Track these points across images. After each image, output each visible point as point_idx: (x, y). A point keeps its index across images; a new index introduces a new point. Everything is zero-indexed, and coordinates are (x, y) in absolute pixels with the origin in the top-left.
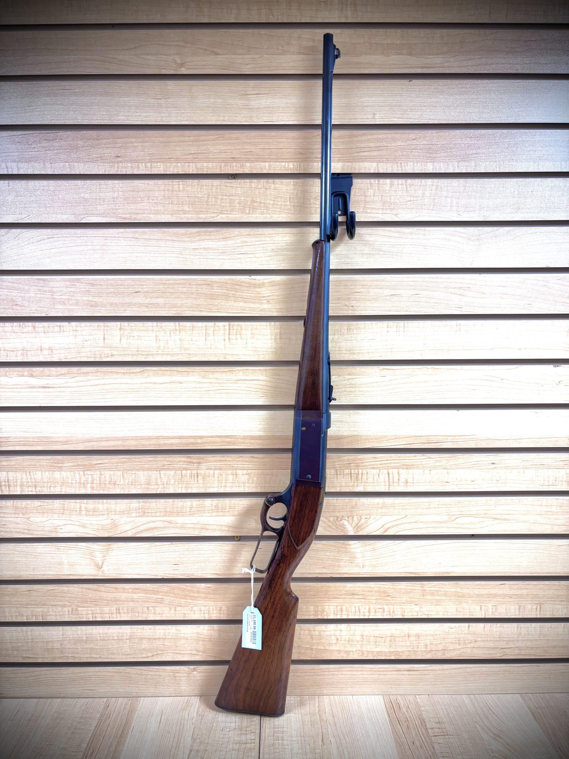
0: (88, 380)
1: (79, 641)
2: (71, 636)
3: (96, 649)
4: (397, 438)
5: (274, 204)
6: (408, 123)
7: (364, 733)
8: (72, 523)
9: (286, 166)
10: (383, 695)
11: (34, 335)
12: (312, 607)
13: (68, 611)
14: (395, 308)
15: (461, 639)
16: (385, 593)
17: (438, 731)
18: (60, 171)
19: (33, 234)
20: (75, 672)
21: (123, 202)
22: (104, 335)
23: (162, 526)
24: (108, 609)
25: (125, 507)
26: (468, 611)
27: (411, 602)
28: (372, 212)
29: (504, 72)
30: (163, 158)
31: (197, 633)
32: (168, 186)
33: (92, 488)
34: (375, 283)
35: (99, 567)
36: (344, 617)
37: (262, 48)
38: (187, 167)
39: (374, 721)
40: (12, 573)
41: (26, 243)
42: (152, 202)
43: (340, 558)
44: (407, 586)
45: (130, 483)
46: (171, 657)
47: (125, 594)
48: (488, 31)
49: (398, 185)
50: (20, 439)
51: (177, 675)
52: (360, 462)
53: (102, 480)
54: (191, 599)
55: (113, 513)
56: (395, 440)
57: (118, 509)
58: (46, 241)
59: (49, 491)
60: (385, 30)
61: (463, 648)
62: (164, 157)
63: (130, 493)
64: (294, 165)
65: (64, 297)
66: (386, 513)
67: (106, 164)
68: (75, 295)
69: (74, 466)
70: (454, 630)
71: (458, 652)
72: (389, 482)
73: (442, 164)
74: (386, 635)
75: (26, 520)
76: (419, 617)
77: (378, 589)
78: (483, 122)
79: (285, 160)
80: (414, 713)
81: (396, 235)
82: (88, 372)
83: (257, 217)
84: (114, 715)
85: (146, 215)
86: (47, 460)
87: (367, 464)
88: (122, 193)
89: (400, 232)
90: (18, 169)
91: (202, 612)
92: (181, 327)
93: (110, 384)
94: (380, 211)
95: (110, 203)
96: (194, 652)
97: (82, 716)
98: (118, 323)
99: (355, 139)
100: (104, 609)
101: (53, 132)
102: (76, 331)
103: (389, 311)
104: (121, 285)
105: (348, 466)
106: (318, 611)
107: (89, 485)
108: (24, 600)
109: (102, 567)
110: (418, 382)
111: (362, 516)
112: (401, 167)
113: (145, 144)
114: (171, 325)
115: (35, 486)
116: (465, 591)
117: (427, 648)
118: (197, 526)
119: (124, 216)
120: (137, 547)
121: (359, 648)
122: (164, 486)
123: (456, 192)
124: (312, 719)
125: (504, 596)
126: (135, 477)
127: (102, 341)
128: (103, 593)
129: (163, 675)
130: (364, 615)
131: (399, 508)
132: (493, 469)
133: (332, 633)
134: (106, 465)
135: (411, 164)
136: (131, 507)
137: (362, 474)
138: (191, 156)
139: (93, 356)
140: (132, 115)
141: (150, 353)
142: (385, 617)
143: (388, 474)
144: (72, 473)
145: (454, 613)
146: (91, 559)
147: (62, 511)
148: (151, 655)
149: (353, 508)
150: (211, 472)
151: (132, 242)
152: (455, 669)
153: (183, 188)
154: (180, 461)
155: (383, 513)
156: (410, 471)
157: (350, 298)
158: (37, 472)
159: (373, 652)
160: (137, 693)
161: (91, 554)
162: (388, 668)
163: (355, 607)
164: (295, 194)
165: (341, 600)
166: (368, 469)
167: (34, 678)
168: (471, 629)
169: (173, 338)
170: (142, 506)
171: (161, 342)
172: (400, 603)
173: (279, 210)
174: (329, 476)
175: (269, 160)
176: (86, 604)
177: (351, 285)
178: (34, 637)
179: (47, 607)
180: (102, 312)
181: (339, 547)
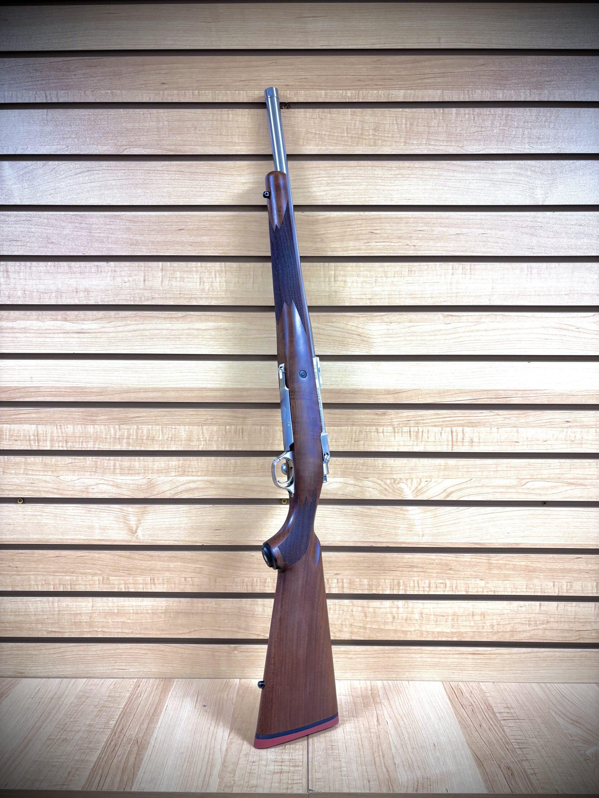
0: (126, 325)
1: (111, 614)
2: (101, 609)
3: (128, 623)
4: (462, 392)
5: (329, 135)
6: (476, 47)
7: (424, 715)
8: (106, 482)
9: (344, 94)
10: (442, 681)
11: (69, 275)
12: (366, 580)
13: (99, 580)
14: (461, 249)
15: (532, 619)
16: (448, 566)
18: (102, 99)
19: (72, 166)
20: (105, 648)
21: (167, 133)
22: (145, 277)
23: (204, 486)
24: (142, 578)
25: (163, 465)
26: (540, 587)
27: (476, 577)
30: (212, 86)
31: (239, 608)
32: (216, 115)
33: (128, 444)
34: (440, 221)
35: (133, 532)
36: (401, 592)
38: (237, 95)
39: (435, 705)
40: (39, 536)
41: (63, 176)
42: (199, 132)
43: (397, 525)
44: (471, 558)
45: (169, 439)
46: (209, 634)
47: (160, 563)
49: (465, 114)
50: (50, 388)
51: (217, 654)
52: (421, 418)
53: (139, 434)
54: (233, 570)
55: (150, 472)
56: (461, 395)
57: (156, 466)
58: (85, 174)
59: (80, 446)
61: (533, 630)
62: (212, 84)
63: (169, 449)
64: (352, 93)
65: (102, 235)
66: (449, 476)
67: (151, 92)
68: (115, 232)
69: (109, 419)
70: (523, 609)
71: (528, 634)
72: (452, 441)
73: (512, 92)
74: (448, 613)
75: (55, 478)
76: (485, 593)
77: (440, 561)
78: (556, 48)
79: (341, 88)
80: (479, 698)
81: (463, 169)
82: (126, 316)
83: (311, 149)
85: (192, 147)
86: (79, 412)
87: (428, 421)
88: (166, 123)
89: (466, 166)
90: (58, 97)
91: (245, 584)
92: (227, 268)
93: (150, 330)
94: (445, 143)
95: (155, 133)
96: (236, 629)
97: (110, 695)
98: (160, 263)
99: (418, 64)
100: (138, 578)
101: (97, 58)
102: (115, 271)
103: (454, 251)
104: (164, 222)
105: (407, 424)
106: (372, 585)
107: (125, 441)
108: (52, 567)
109: (136, 532)
110: (485, 330)
111: (422, 479)
112: (469, 95)
113: (193, 70)
114: (217, 266)
115: (67, 442)
116: (536, 565)
117: (493, 629)
118: (241, 487)
119: (169, 147)
121: (418, 628)
122: (206, 443)
123: (527, 122)
124: (365, 701)
125: (580, 571)
126: (175, 431)
127: (142, 283)
128: (137, 561)
129: (200, 653)
130: (424, 591)
131: (463, 470)
132: (567, 428)
133: (388, 610)
134: (143, 418)
135: (479, 90)
136: (170, 466)
137: (422, 432)
138: (242, 83)
139: (132, 299)
140: (180, 39)
141: (193, 296)
142: (446, 593)
143: (452, 432)
144: (107, 427)
145: (525, 590)
146: (125, 523)
147: (94, 468)
148: (188, 631)
149: (412, 469)
150: (258, 427)
151: (177, 176)
152: (524, 653)
153: (233, 118)
154: (224, 416)
155: (445, 476)
156: (475, 429)
157: (411, 237)
158: (69, 426)
159: (433, 632)
160: (172, 673)
161: (125, 517)
162: (450, 651)
163: (414, 581)
164: (353, 125)
165: (398, 573)
166: (430, 426)
167: (59, 655)
168: (542, 608)
169: (218, 279)
170: (182, 464)
171: (205, 284)
172: (464, 577)
173: (335, 142)
174: (385, 434)
175: (325, 88)
176: (118, 573)
177: (414, 223)
178: (61, 609)
179: (76, 575)
180: (142, 252)
181: (396, 513)
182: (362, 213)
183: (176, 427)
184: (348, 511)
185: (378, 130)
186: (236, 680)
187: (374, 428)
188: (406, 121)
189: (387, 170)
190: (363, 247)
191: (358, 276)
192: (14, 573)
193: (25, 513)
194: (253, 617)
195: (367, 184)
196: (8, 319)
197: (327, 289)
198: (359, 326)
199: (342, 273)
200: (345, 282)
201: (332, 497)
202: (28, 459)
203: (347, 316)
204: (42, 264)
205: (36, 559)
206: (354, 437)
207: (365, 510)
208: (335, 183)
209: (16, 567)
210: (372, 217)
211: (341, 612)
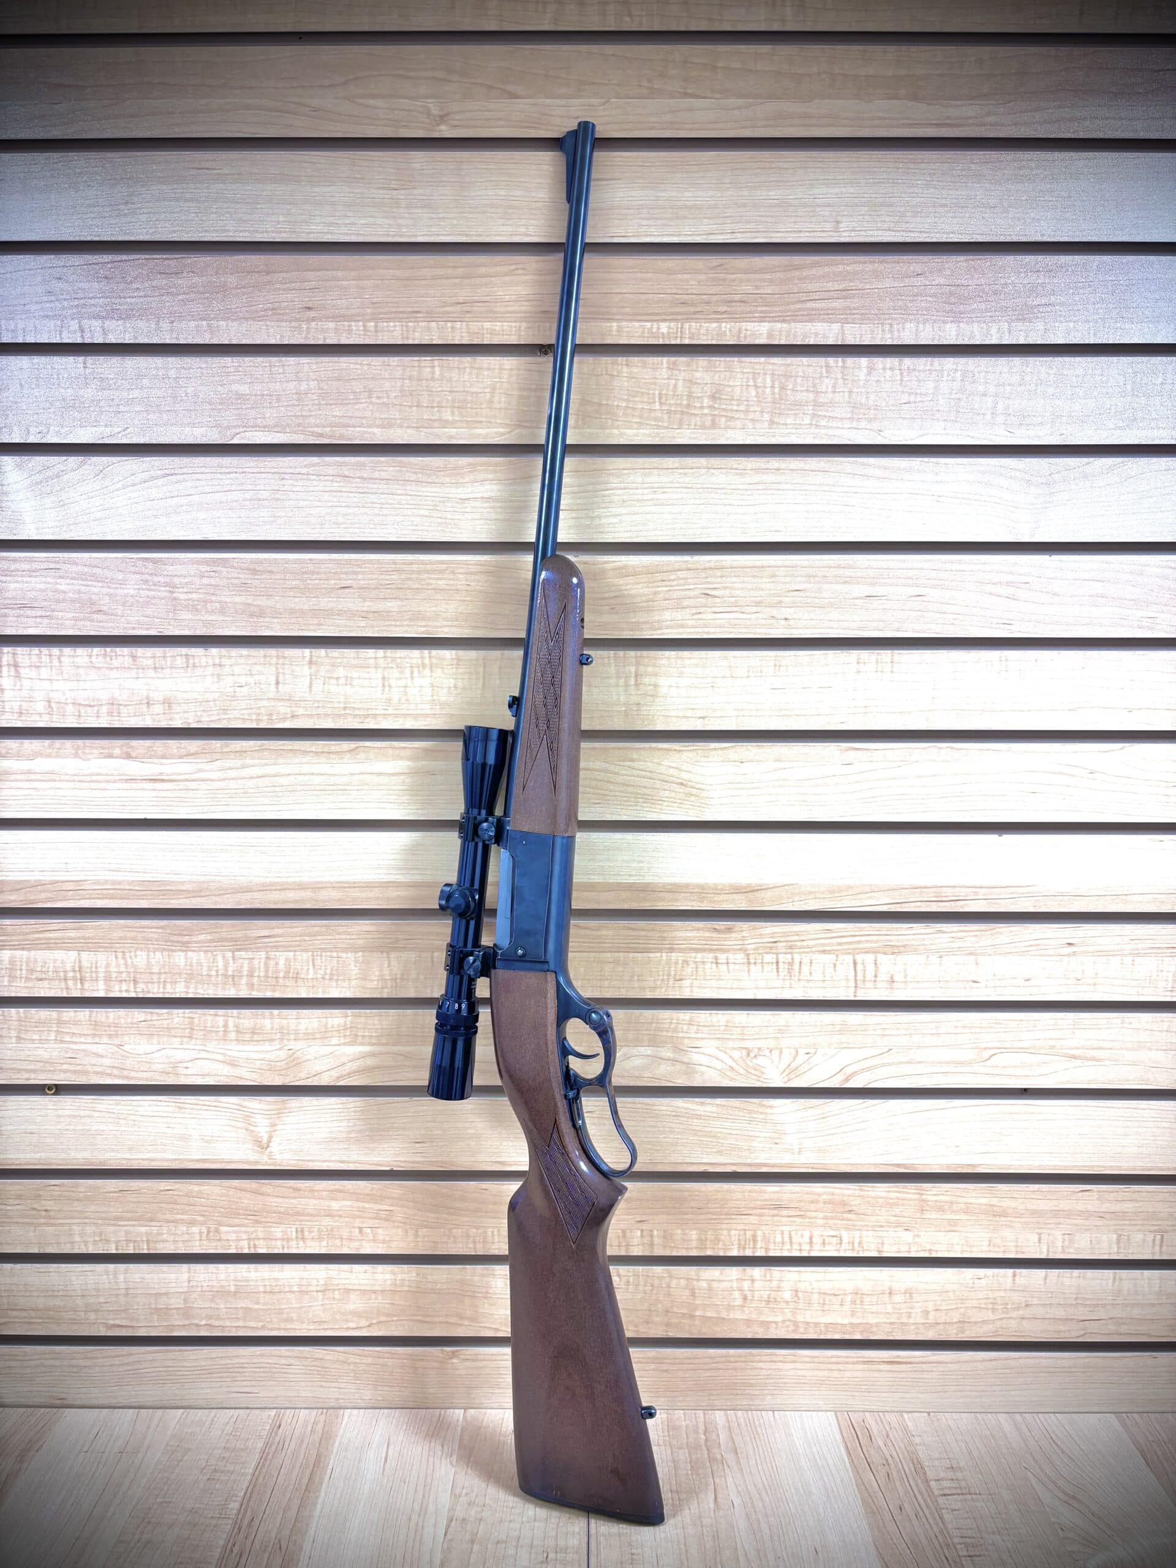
0: (244, 767)
1: (222, 1293)
2: (205, 1284)
3: (256, 1310)
4: (876, 890)
5: (627, 407)
6: (908, 240)
7: (800, 1487)
8: (210, 1056)
9: (654, 330)
10: (836, 1412)
11: (133, 673)
12: (694, 1232)
13: (201, 1233)
14: (875, 624)
15: (999, 1300)
16: (845, 1205)
17: (953, 1485)
18: (190, 337)
19: (134, 467)
20: (214, 1355)
21: (317, 402)
22: (278, 675)
23: (392, 1063)
24: (280, 1229)
25: (316, 1025)
26: (1014, 1244)
27: (898, 1225)
28: (831, 425)
29: (1107, 137)
30: (400, 312)
31: (462, 1282)
32: (408, 369)
33: (251, 986)
34: (834, 571)
35: (263, 1146)
36: (760, 1253)
37: (607, 84)
38: (449, 330)
39: (820, 1464)
40: (87, 1155)
41: (119, 485)
42: (378, 401)
43: (751, 1133)
44: (888, 1192)
45: (327, 977)
46: (406, 1327)
47: (315, 1202)
48: (1077, 51)
49: (884, 369)
50: (103, 884)
51: (419, 1364)
52: (795, 938)
53: (271, 967)
54: (449, 1214)
55: (292, 1037)
56: (872, 894)
57: (302, 1027)
58: (160, 482)
59: (161, 990)
60: (862, 48)
61: (1001, 1319)
62: (401, 309)
63: (326, 996)
64: (669, 328)
65: (195, 596)
66: (848, 1043)
67: (284, 324)
68: (218, 592)
69: (213, 941)
70: (983, 1282)
71: (992, 1327)
72: (856, 980)
73: (976, 325)
74: (845, 1290)
75: (117, 1049)
76: (913, 1255)
77: (831, 1197)
78: (1061, 240)
79: (650, 317)
80: (900, 1448)
81: (879, 473)
82: (244, 749)
84: (293, 1444)
85: (365, 429)
86: (158, 928)
87: (811, 943)
88: (313, 384)
89: (886, 468)
90: (105, 332)
91: (471, 1239)
92: (434, 661)
93: (289, 775)
94: (847, 424)
95: (292, 403)
96: (453, 1320)
97: (227, 1446)
98: (307, 652)
99: (797, 273)
100: (273, 1229)
101: (177, 256)
102: (220, 665)
103: (859, 629)
104: (313, 573)
105: (771, 948)
106: (706, 1239)
107: (244, 980)
108: (112, 1209)
109: (268, 1147)
110: (918, 777)
111: (799, 1050)
112: (891, 332)
113: (366, 282)
114: (414, 655)
115: (135, 982)
116: (1007, 1203)
117: (927, 1319)
119: (320, 430)
120: (340, 1106)
121: (789, 1316)
122: (396, 983)
123: (1003, 385)
124: (694, 1457)
125: (1087, 1214)
126: (338, 961)
127: (273, 688)
128: (270, 1199)
129: (390, 1364)
130: (800, 1250)
131: (876, 1032)
132: (1068, 955)
133: (735, 1285)
134: (278, 939)
135: (912, 325)
136: (329, 1026)
137: (800, 962)
138: (458, 308)
139: (254, 717)
140: (338, 222)
141: (370, 712)
142: (842, 1254)
143: (855, 963)
144: (209, 954)
145: (985, 1248)
146: (247, 1130)
147: (187, 1031)
148: (368, 1324)
149: (781, 1031)
151: (335, 484)
152: (984, 1361)
153: (441, 374)
155: (841, 1043)
156: (899, 957)
157: (781, 602)
158: (139, 953)
159: (817, 1324)
160: (338, 1399)
161: (247, 1118)
162: (847, 1357)
163: (782, 1232)
164: (671, 387)
165: (753, 1219)
166: (814, 952)
167: (129, 1368)
168: (1017, 1281)
169: (418, 681)
170: (352, 1023)
171: (393, 690)
172: (874, 1226)
173: (638, 420)
174: (731, 966)
175: (618, 317)
176: (236, 1220)
177: (785, 576)
178: (131, 1285)
179: (158, 1224)
180: (272, 629)
181: (750, 1112)
182: (687, 558)
183: (340, 954)
184: (663, 1108)
185: (720, 399)
186: (457, 1411)
187: (711, 955)
188: (773, 382)
189: (737, 474)
190: (690, 623)
191: (681, 675)
192: (42, 1221)
193: (60, 1112)
194: (486, 1298)
195: (696, 502)
196: (18, 756)
197: (622, 698)
198: (684, 768)
199: (650, 669)
200: (656, 686)
201: (632, 1084)
202: (65, 1014)
203: (659, 749)
204: (81, 651)
205: (81, 1195)
206: (673, 973)
207: (695, 1107)
208: (638, 501)
209: (46, 1210)
210: (707, 565)
211: (648, 1288)
